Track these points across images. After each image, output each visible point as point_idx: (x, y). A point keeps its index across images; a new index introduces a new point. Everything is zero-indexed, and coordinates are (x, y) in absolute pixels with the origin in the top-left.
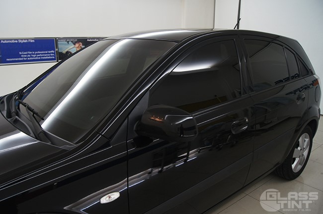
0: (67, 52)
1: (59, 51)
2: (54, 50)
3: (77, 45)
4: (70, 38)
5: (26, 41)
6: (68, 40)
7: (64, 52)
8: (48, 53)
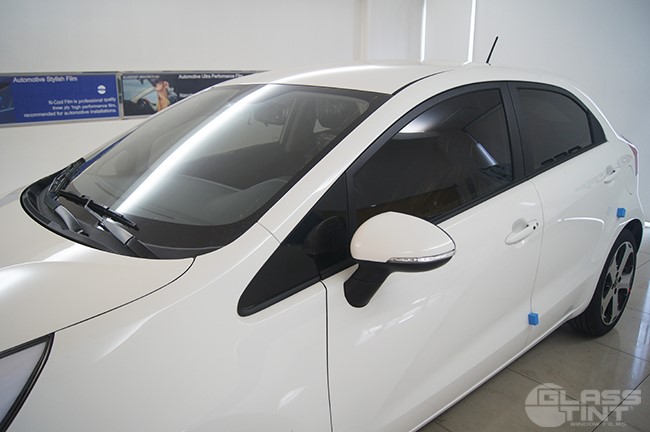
0: (141, 101)
1: (126, 99)
2: (116, 96)
3: (159, 87)
4: (145, 73)
5: (60, 80)
6: (141, 77)
7: (135, 100)
8: (103, 103)
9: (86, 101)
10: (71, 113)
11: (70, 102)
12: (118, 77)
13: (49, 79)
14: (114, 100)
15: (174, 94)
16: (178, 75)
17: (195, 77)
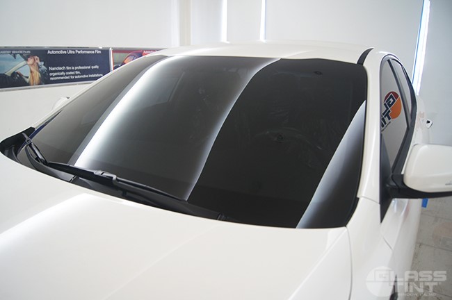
15: (44, 67)
16: (47, 51)
17: (61, 52)
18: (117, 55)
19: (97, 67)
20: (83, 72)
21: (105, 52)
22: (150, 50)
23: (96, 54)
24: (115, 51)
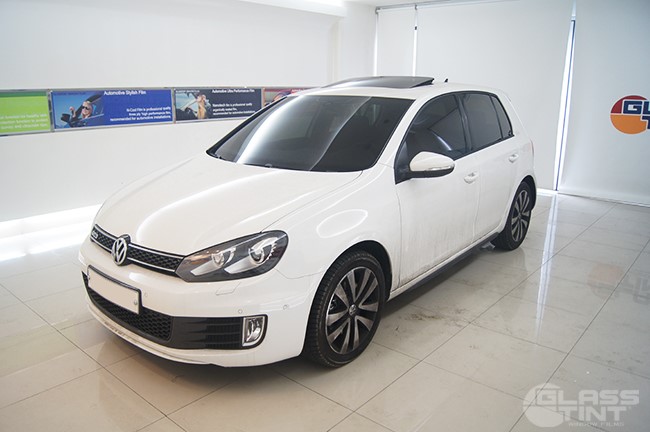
0: (187, 109)
1: (178, 108)
2: (170, 106)
3: (199, 98)
4: (190, 89)
5: (136, 93)
6: (188, 91)
7: (183, 109)
8: (162, 111)
9: (151, 109)
10: (142, 118)
11: (140, 110)
12: (172, 92)
13: (128, 93)
14: (169, 108)
15: (209, 104)
16: (212, 90)
17: (223, 91)
18: (268, 93)
19: (250, 104)
20: (239, 109)
21: (258, 91)
22: (298, 89)
23: (250, 93)
24: (267, 90)
